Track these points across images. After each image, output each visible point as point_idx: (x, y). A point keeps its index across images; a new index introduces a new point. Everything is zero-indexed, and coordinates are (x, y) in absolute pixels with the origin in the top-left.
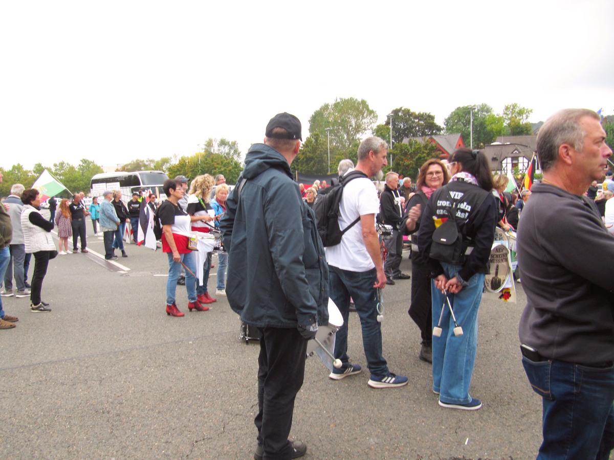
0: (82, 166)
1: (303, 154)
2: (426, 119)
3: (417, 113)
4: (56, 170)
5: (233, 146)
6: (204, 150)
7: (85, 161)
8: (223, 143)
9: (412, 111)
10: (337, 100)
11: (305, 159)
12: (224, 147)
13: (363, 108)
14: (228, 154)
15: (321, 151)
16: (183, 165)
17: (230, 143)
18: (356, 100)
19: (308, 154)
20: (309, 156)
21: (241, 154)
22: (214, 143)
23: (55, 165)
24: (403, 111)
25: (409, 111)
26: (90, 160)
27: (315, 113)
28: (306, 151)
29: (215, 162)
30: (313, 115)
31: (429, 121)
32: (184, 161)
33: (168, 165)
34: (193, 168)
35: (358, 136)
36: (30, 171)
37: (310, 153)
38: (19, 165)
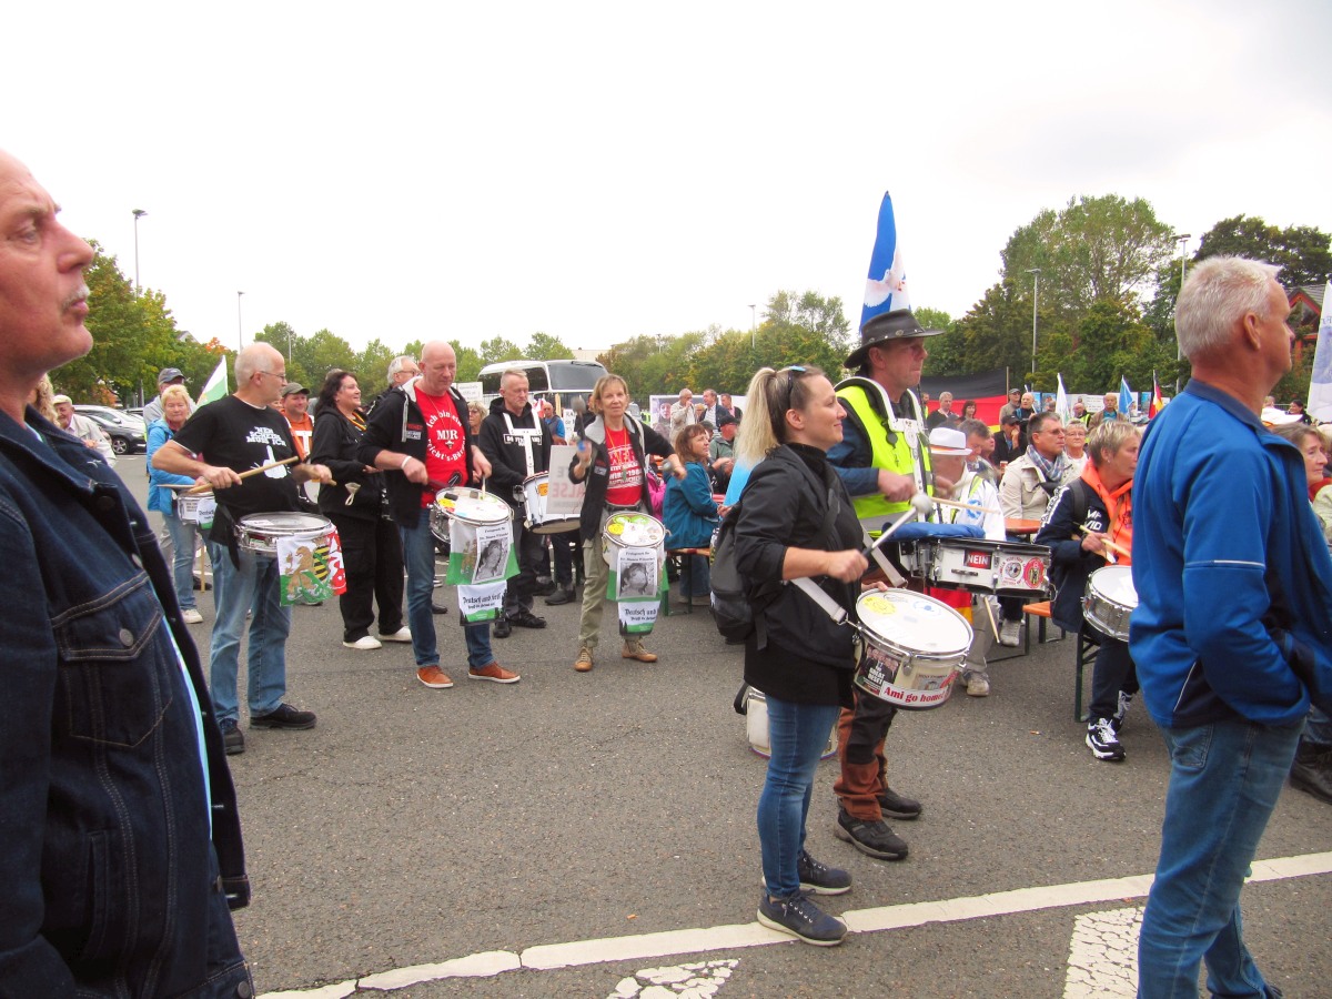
0: (535, 347)
1: (974, 328)
2: (1304, 245)
3: (1282, 229)
4: (485, 355)
5: (832, 308)
6: (767, 319)
7: (540, 338)
8: (810, 302)
9: (1267, 224)
10: (1073, 203)
11: (977, 341)
12: (812, 314)
13: (1140, 220)
14: (821, 326)
15: (1016, 322)
16: (721, 348)
17: (826, 303)
18: (1123, 201)
19: (986, 329)
20: (987, 333)
21: (848, 328)
22: (790, 302)
23: (484, 345)
24: (1244, 225)
25: (1261, 223)
26: (551, 334)
27: (1019, 234)
28: (980, 323)
29: (785, 344)
30: (1010, 238)
31: (1313, 250)
32: (725, 341)
33: (696, 350)
34: (740, 357)
35: (1124, 287)
37: (990, 325)
38: (418, 343)
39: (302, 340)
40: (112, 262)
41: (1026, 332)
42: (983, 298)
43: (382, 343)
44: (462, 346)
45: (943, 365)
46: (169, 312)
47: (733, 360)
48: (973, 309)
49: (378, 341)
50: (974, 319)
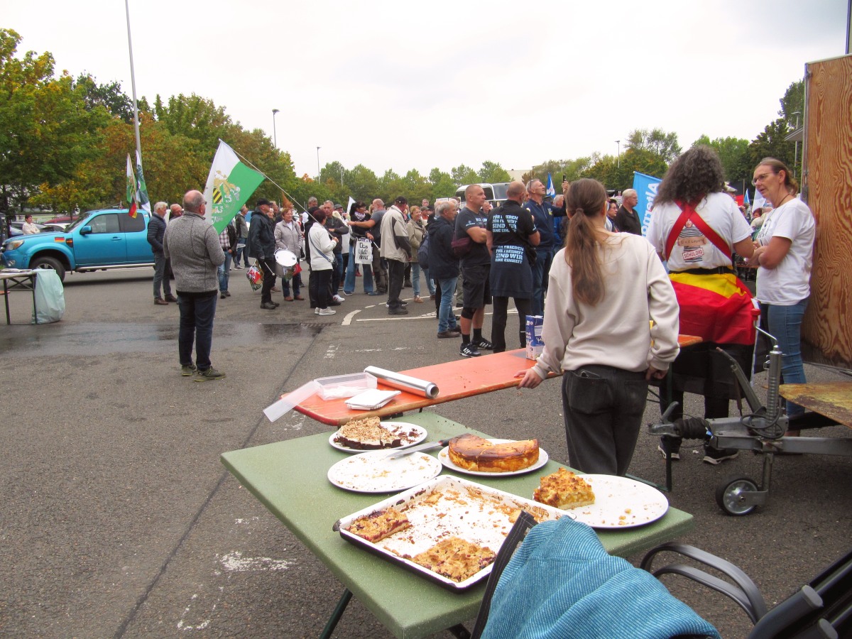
1: (757, 151)
4: (454, 177)
5: (670, 140)
6: (628, 148)
7: (488, 164)
8: (656, 137)
12: (657, 144)
14: (663, 151)
15: (784, 146)
16: (599, 168)
17: (666, 135)
19: (764, 151)
22: (643, 138)
23: (454, 170)
26: (494, 162)
27: (792, 87)
28: (760, 147)
29: (638, 165)
30: (787, 90)
32: (602, 163)
33: (584, 169)
34: (610, 174)
36: (425, 179)
37: (767, 149)
38: (414, 170)
39: (347, 171)
40: (269, 140)
41: (790, 152)
42: (764, 132)
43: (394, 171)
44: (441, 171)
45: (737, 174)
46: (292, 163)
47: (606, 175)
48: (756, 139)
49: (391, 170)
50: (758, 145)
